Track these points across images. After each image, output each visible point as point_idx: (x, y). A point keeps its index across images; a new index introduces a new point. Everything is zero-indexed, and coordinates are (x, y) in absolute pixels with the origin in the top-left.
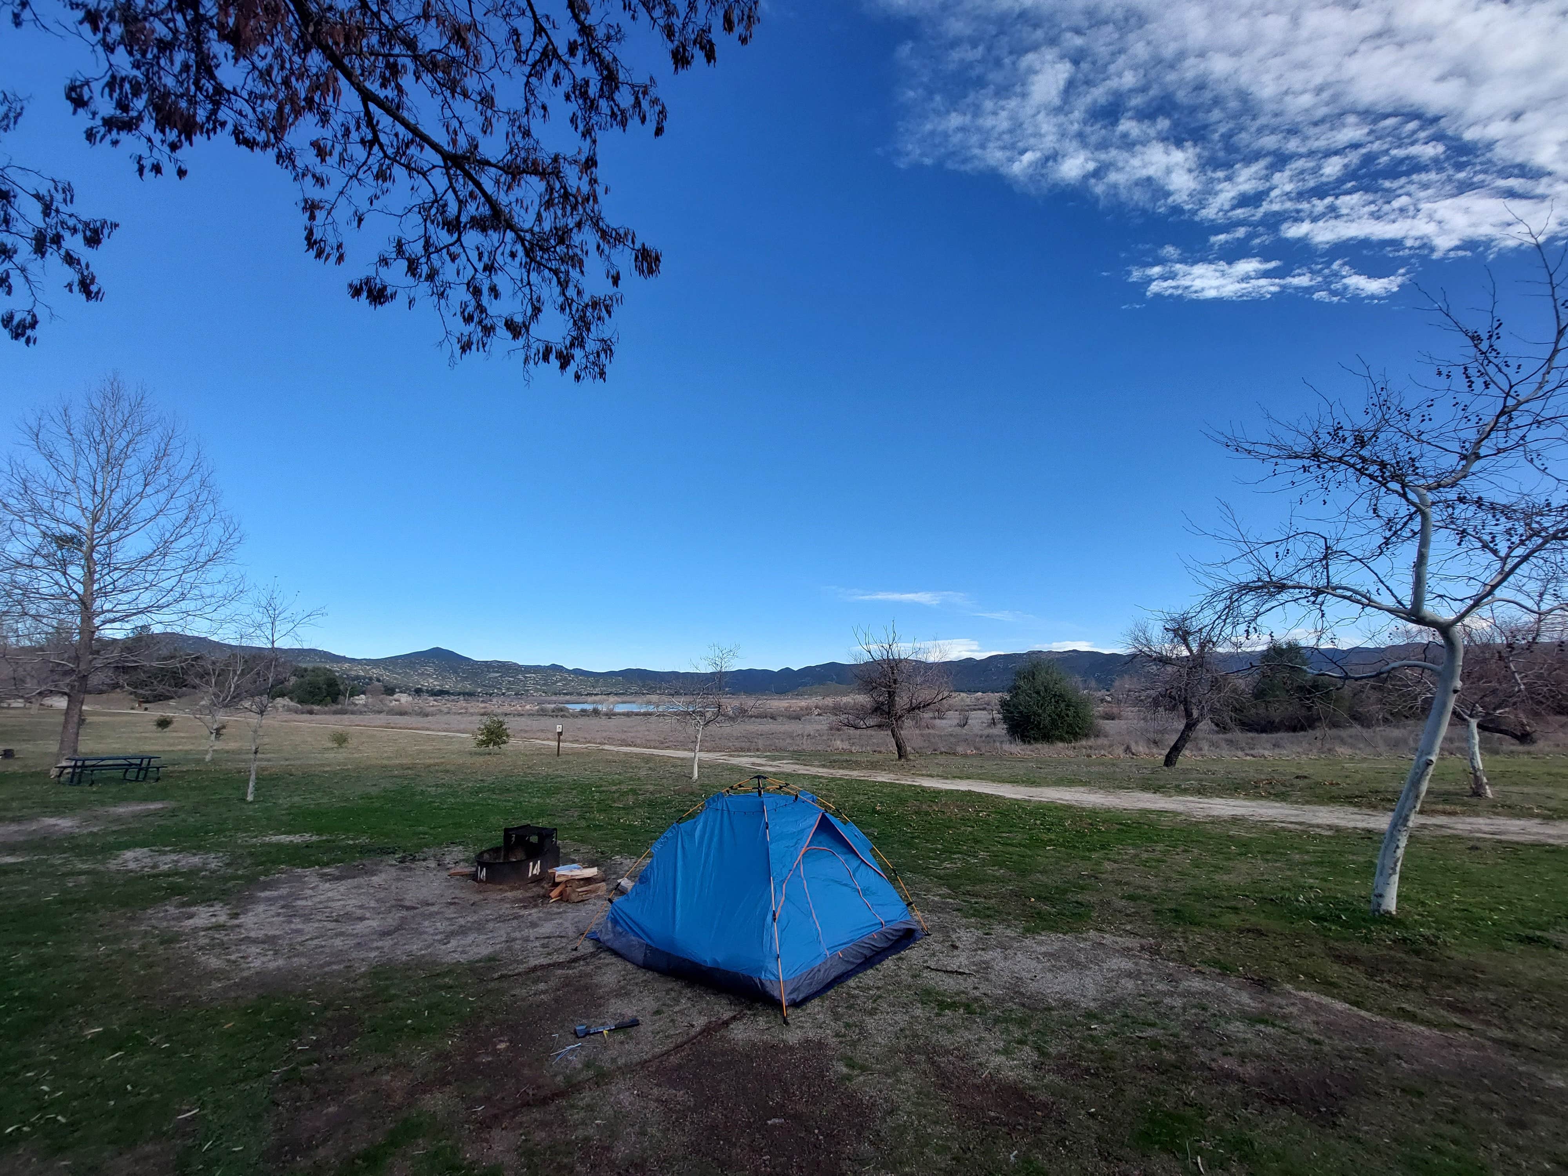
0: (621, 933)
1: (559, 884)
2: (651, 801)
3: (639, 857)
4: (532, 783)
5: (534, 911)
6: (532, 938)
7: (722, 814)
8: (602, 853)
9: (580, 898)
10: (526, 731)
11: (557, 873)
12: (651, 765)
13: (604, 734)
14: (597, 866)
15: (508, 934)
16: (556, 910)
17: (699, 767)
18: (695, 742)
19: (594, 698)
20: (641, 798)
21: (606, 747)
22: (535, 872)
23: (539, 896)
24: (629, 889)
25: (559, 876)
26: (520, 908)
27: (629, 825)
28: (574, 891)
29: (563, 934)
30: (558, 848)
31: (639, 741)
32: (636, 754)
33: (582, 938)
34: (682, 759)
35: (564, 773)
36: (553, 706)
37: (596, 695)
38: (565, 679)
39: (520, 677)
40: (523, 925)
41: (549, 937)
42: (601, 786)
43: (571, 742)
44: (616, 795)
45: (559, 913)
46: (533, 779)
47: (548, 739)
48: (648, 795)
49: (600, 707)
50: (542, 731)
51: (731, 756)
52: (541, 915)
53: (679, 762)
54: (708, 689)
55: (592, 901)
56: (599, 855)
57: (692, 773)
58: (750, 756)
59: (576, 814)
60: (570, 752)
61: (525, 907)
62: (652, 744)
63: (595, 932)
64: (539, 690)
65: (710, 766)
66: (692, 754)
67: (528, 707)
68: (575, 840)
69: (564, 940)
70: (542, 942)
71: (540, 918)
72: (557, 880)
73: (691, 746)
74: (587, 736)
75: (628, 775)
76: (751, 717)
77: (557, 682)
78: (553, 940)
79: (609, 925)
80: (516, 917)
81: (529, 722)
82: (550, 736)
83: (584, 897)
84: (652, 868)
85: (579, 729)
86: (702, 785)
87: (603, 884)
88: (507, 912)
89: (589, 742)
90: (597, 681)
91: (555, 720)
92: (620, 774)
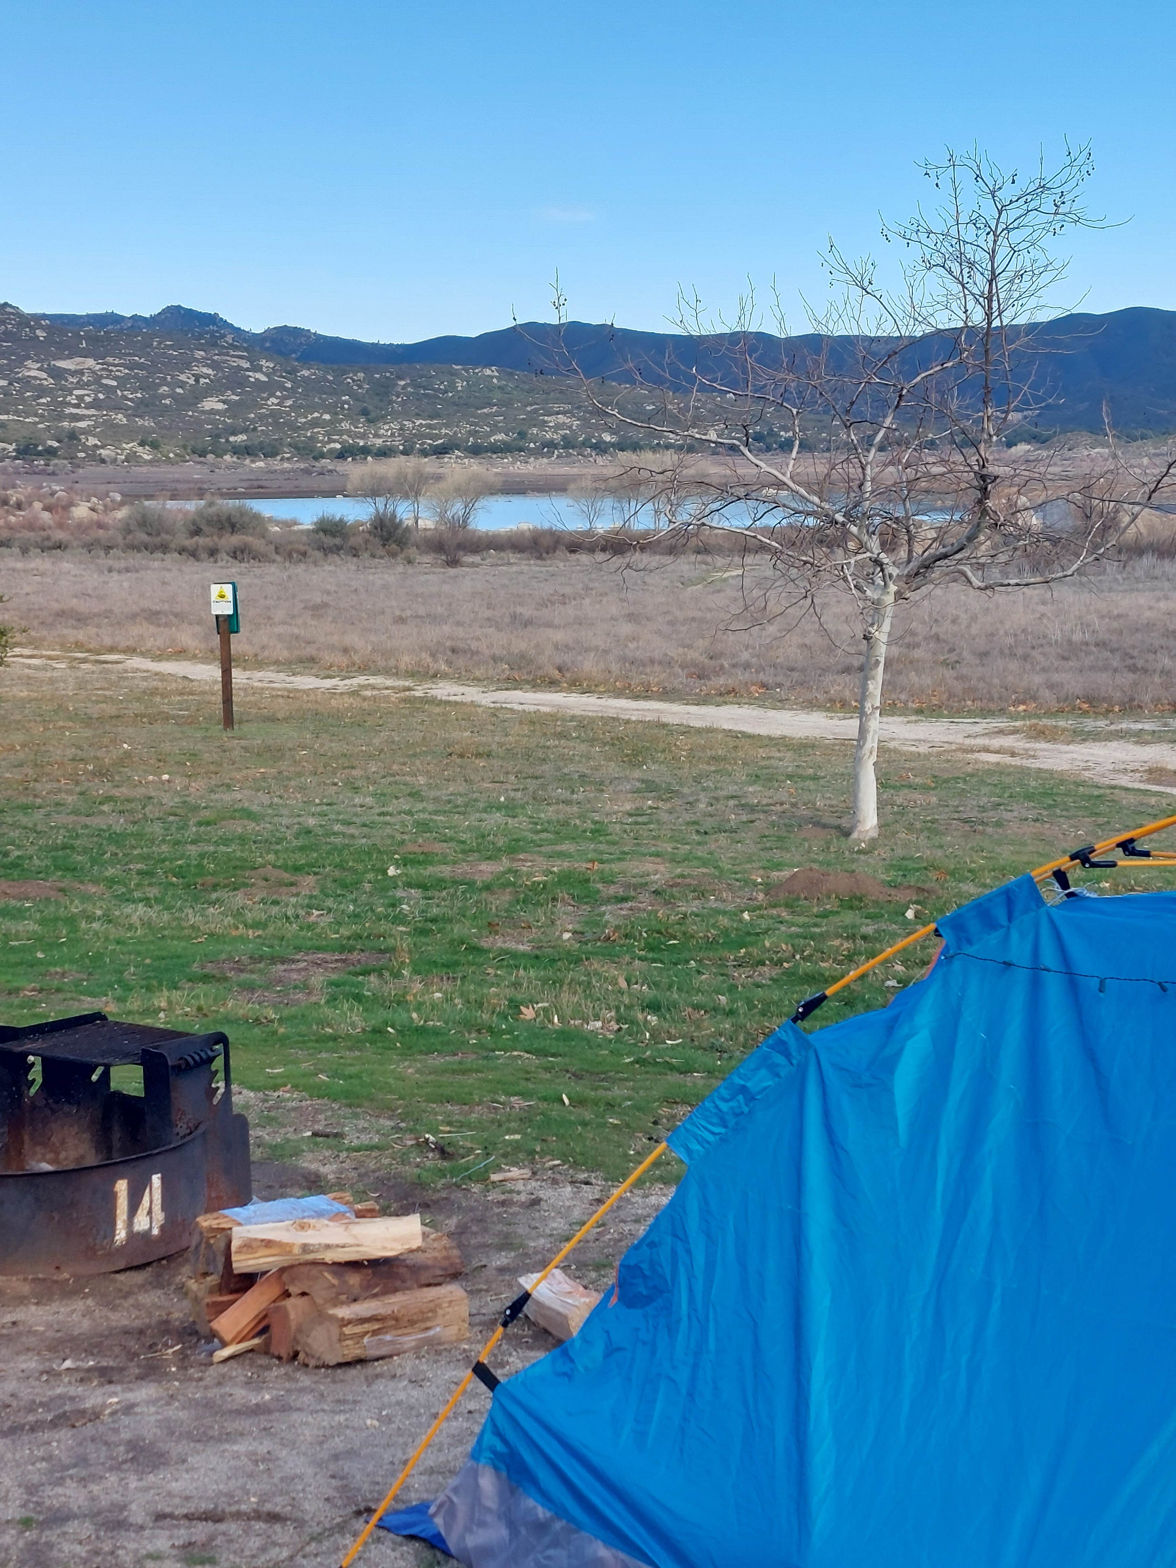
0: (541, 1527)
1: (247, 1281)
2: (661, 932)
3: (616, 1176)
4: (117, 838)
5: (145, 1392)
6: (137, 1513)
7: (1036, 985)
8: (443, 1152)
9: (352, 1351)
10: (81, 619)
11: (239, 1235)
12: (652, 770)
13: (432, 634)
14: (425, 1207)
15: (31, 1489)
16: (241, 1395)
17: (883, 784)
18: (864, 670)
19: (371, 467)
20: (612, 915)
21: (444, 690)
22: (141, 1223)
23: (165, 1328)
24: (576, 1324)
25: (249, 1246)
26: (84, 1377)
27: (565, 1035)
28: (321, 1317)
29: (278, 1505)
30: (242, 1123)
31: (589, 665)
32: (584, 724)
33: (366, 1528)
34: (804, 747)
35: (257, 802)
36: (192, 506)
37: (384, 453)
38: (236, 380)
39: (33, 370)
40: (97, 1454)
41: (213, 1517)
42: (427, 859)
43: (279, 665)
44: (500, 900)
45: (259, 1410)
46: (119, 824)
47: (181, 654)
48: (645, 901)
49: (404, 512)
50: (152, 616)
51: (1040, 734)
52: (177, 1413)
53: (787, 762)
54: (922, 394)
55: (406, 1364)
56: (432, 1160)
57: (851, 809)
58: (1140, 738)
59: (318, 979)
60: (282, 708)
61: (106, 1376)
62: (656, 677)
63: (422, 1509)
64: (129, 433)
65: (939, 782)
66: (849, 727)
67: (81, 511)
68: (318, 1091)
69: (283, 1533)
70: (183, 1534)
71: (170, 1429)
72: (242, 1263)
73: (841, 686)
74: (353, 639)
75: (549, 813)
76: (1138, 550)
77: (198, 394)
78: (233, 1528)
79: (488, 1483)
80: (63, 1420)
81: (92, 579)
82: (187, 637)
83: (369, 1346)
84: (679, 1232)
85: (317, 610)
86: (902, 866)
87: (453, 1291)
88: (26, 1393)
89: (365, 669)
90: (383, 390)
91: (201, 570)
92: (510, 809)
